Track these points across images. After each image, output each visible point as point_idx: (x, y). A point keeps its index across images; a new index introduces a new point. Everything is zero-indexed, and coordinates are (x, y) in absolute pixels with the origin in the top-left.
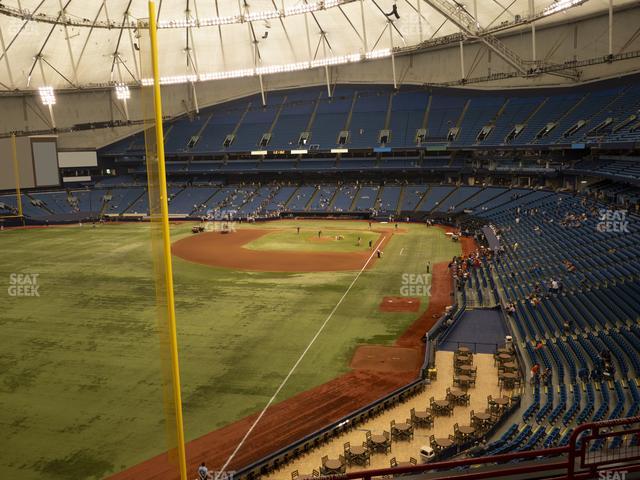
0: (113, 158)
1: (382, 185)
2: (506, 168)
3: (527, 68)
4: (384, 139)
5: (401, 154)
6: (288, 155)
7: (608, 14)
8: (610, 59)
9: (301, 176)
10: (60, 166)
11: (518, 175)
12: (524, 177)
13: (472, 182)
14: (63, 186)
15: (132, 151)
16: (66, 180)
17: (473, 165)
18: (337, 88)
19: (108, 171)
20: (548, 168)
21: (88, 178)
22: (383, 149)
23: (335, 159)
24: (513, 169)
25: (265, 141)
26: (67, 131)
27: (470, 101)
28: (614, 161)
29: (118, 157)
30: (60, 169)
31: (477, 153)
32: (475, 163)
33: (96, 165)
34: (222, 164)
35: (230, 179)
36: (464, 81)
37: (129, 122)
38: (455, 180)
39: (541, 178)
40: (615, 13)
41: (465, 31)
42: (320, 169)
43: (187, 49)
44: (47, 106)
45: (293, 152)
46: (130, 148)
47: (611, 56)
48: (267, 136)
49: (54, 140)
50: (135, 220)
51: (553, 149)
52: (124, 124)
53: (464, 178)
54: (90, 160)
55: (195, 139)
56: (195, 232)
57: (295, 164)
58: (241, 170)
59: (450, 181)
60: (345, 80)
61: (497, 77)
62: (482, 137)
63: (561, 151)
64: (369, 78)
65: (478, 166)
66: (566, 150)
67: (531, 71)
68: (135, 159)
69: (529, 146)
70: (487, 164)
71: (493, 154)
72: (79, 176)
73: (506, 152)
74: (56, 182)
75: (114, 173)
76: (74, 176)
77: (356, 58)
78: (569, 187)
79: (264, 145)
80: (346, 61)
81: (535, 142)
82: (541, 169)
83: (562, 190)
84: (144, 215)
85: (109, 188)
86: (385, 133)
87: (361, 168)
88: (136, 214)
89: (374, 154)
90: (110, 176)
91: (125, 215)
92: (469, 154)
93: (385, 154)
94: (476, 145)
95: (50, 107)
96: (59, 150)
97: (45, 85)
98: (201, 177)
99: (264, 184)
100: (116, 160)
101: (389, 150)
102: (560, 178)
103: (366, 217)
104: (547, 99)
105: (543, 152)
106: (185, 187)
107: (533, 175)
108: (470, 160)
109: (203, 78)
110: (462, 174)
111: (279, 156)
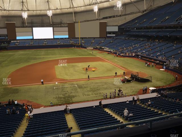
0: (123, 29)
10: (107, 31)
14: (107, 37)
16: (108, 35)
21: (114, 35)
29: (125, 28)
30: (107, 32)
33: (118, 31)
34: (149, 31)
37: (120, 15)
49: (106, 23)
54: (116, 29)
74: (105, 36)
76: (111, 34)
95: (96, 12)
96: (107, 26)
99: (159, 41)
100: (124, 30)
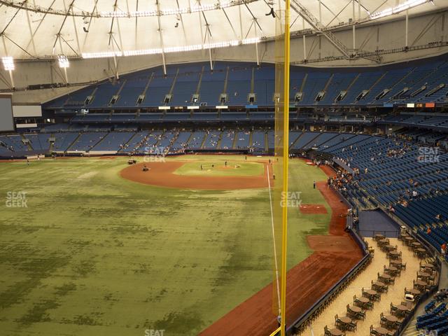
0: (52, 111)
1: (251, 131)
2: (336, 120)
3: (350, 53)
4: (252, 99)
5: (263, 110)
6: (185, 110)
7: (405, 19)
8: (406, 49)
9: (194, 125)
10: (14, 116)
11: (344, 124)
12: (348, 126)
13: (312, 129)
14: (16, 130)
15: (69, 105)
16: (19, 126)
17: (313, 118)
18: (217, 63)
19: (49, 120)
20: (365, 120)
21: (35, 125)
22: (252, 106)
23: (217, 113)
24: (341, 121)
25: (167, 100)
26: (23, 90)
27: (307, 75)
28: (412, 116)
29: (58, 110)
30: (14, 118)
31: (316, 109)
32: (315, 116)
33: (41, 115)
34: (135, 116)
35: (141, 127)
36: (306, 62)
37: (68, 84)
38: (301, 128)
39: (361, 127)
40: (409, 19)
41: (314, 27)
42: (208, 120)
43: (111, 32)
44: (8, 71)
45: (189, 108)
46: (65, 104)
47: (407, 48)
48: (169, 97)
49: (10, 96)
50: (79, 155)
51: (369, 107)
52: (65, 86)
53: (307, 126)
54: (37, 112)
55: (116, 97)
56: (130, 163)
57: (190, 116)
58: (151, 120)
59: (297, 128)
60: (221, 58)
61: (328, 59)
62: (319, 99)
63: (374, 109)
64: (237, 58)
65: (317, 119)
66: (378, 108)
67: (353, 56)
68: (69, 112)
69: (352, 105)
70: (323, 117)
71: (327, 110)
72: (28, 123)
73: (336, 109)
74: (12, 128)
75: (54, 121)
76: (25, 123)
77: (235, 43)
78: (380, 132)
79: (167, 102)
80: (228, 45)
81: (356, 103)
82: (361, 121)
83: (376, 134)
84: (84, 152)
85: (52, 133)
86: (252, 95)
87: (237, 119)
88: (77, 152)
89: (244, 110)
90: (50, 124)
91: (68, 152)
92: (310, 110)
93: (252, 110)
94: (316, 104)
95: (10, 72)
96: (13, 104)
97: (7, 56)
98: (121, 125)
99: (168, 130)
100: (56, 112)
101: (256, 107)
102: (374, 126)
103: (245, 152)
104: (360, 74)
105: (362, 110)
106: (109, 132)
107: (355, 125)
108: (311, 114)
109: (126, 54)
110: (305, 124)
111: (179, 110)
